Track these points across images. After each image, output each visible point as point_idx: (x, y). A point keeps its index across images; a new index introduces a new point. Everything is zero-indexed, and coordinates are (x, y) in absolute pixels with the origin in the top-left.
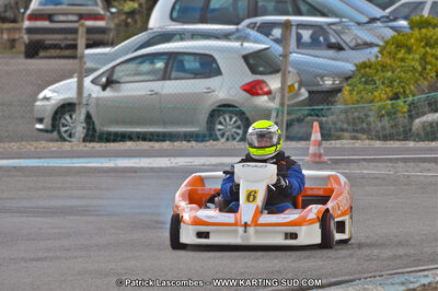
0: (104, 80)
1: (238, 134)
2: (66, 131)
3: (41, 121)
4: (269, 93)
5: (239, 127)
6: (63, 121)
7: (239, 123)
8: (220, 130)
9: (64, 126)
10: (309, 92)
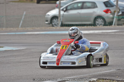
0: (65, 9)
1: (102, 24)
2: (54, 24)
3: (47, 21)
4: (111, 12)
5: (102, 22)
6: (53, 21)
7: (103, 21)
8: (97, 23)
9: (54, 22)
10: (122, 12)
